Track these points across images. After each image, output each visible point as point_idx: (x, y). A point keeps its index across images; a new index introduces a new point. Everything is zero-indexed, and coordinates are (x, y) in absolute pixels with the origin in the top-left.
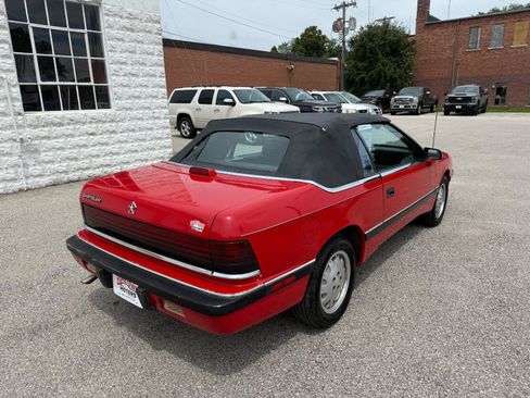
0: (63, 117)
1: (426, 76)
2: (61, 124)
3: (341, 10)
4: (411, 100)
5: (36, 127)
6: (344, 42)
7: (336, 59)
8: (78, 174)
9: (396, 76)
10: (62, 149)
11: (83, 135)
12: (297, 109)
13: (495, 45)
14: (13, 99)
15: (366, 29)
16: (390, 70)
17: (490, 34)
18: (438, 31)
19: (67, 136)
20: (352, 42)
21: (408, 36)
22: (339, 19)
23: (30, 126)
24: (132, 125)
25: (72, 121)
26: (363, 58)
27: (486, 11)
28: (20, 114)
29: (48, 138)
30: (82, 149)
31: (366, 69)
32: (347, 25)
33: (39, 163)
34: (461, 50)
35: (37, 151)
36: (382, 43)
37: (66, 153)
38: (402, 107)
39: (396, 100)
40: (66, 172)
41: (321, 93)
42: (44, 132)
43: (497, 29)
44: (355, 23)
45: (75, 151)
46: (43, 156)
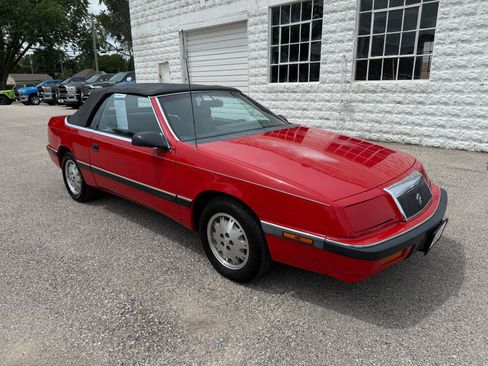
0: (377, 86)
2: (374, 92)
5: (357, 92)
8: (378, 135)
10: (371, 112)
11: (391, 103)
14: (346, 71)
19: (378, 102)
23: (353, 91)
24: (445, 97)
25: (384, 90)
28: (348, 82)
29: (363, 102)
30: (387, 115)
33: (352, 120)
35: (353, 111)
37: (373, 116)
40: (369, 131)
42: (360, 97)
45: (381, 115)
46: (357, 116)
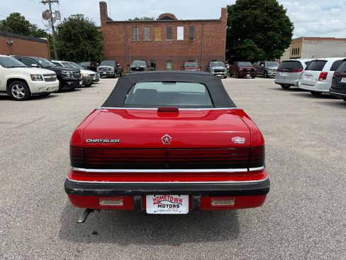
1: (111, 54)
3: (47, 4)
4: (110, 69)
6: (53, 27)
7: (46, 39)
9: (94, 53)
12: (54, 72)
13: (147, 39)
15: (68, 20)
16: (90, 49)
17: (143, 32)
18: (114, 27)
20: (59, 28)
21: (97, 28)
22: (47, 11)
26: (69, 40)
27: (133, 19)
31: (73, 47)
32: (53, 16)
34: (129, 40)
36: (81, 31)
38: (105, 73)
39: (100, 69)
41: (60, 62)
43: (147, 29)
44: (60, 15)
